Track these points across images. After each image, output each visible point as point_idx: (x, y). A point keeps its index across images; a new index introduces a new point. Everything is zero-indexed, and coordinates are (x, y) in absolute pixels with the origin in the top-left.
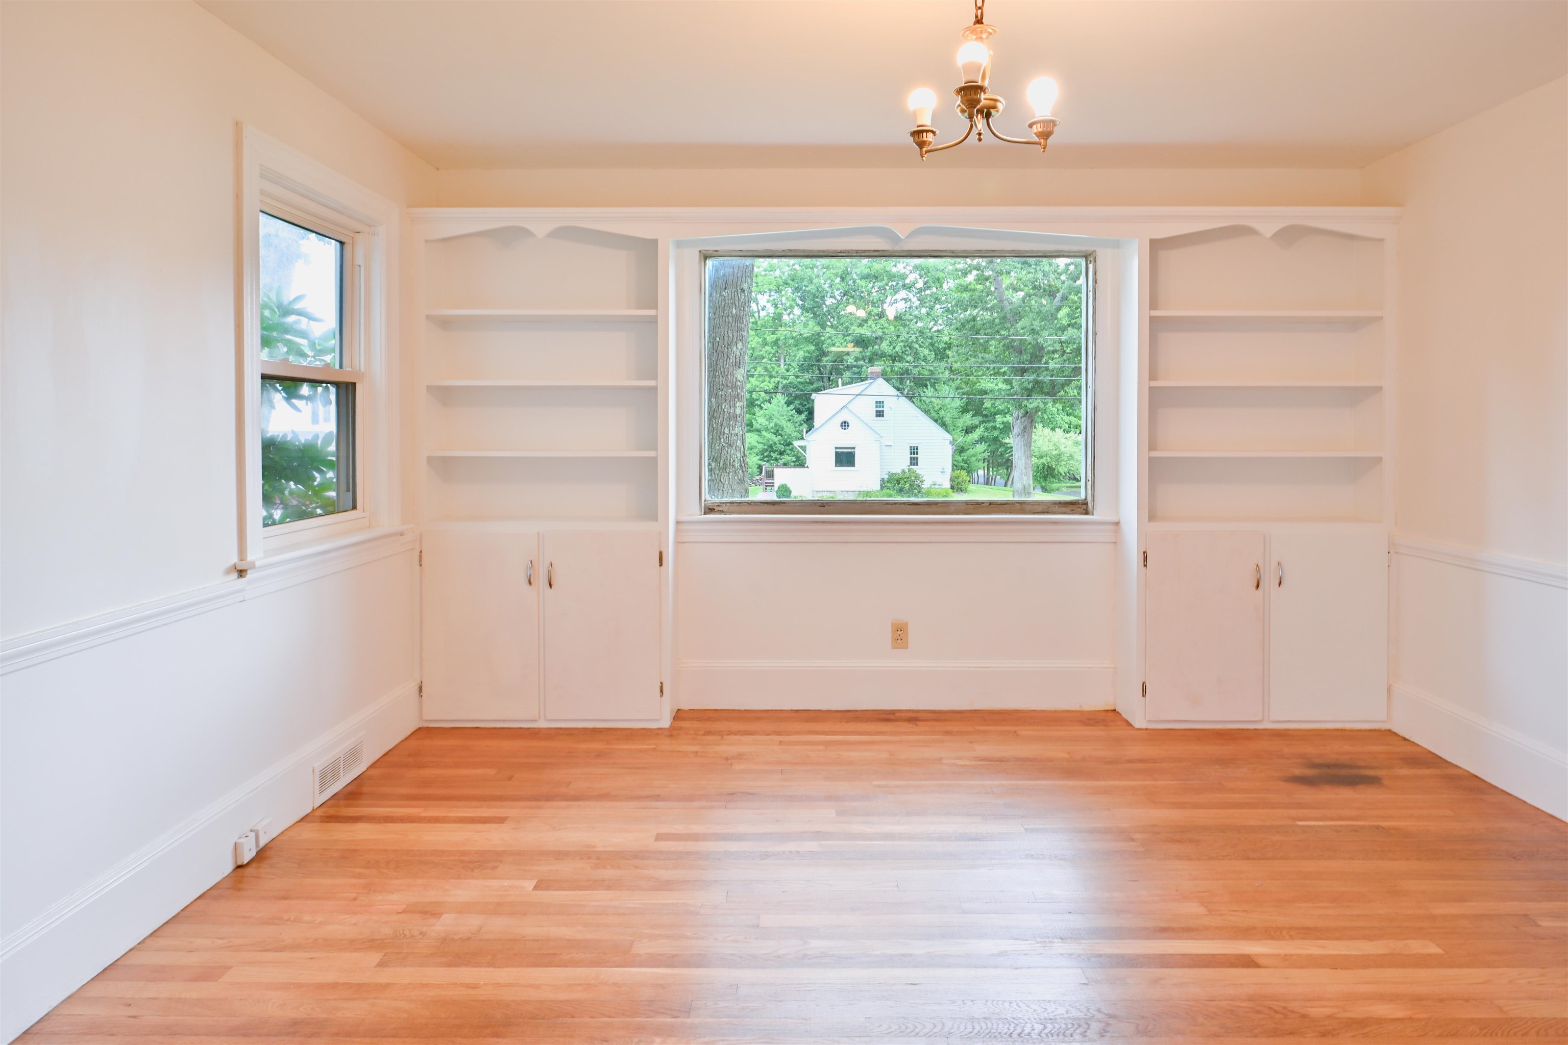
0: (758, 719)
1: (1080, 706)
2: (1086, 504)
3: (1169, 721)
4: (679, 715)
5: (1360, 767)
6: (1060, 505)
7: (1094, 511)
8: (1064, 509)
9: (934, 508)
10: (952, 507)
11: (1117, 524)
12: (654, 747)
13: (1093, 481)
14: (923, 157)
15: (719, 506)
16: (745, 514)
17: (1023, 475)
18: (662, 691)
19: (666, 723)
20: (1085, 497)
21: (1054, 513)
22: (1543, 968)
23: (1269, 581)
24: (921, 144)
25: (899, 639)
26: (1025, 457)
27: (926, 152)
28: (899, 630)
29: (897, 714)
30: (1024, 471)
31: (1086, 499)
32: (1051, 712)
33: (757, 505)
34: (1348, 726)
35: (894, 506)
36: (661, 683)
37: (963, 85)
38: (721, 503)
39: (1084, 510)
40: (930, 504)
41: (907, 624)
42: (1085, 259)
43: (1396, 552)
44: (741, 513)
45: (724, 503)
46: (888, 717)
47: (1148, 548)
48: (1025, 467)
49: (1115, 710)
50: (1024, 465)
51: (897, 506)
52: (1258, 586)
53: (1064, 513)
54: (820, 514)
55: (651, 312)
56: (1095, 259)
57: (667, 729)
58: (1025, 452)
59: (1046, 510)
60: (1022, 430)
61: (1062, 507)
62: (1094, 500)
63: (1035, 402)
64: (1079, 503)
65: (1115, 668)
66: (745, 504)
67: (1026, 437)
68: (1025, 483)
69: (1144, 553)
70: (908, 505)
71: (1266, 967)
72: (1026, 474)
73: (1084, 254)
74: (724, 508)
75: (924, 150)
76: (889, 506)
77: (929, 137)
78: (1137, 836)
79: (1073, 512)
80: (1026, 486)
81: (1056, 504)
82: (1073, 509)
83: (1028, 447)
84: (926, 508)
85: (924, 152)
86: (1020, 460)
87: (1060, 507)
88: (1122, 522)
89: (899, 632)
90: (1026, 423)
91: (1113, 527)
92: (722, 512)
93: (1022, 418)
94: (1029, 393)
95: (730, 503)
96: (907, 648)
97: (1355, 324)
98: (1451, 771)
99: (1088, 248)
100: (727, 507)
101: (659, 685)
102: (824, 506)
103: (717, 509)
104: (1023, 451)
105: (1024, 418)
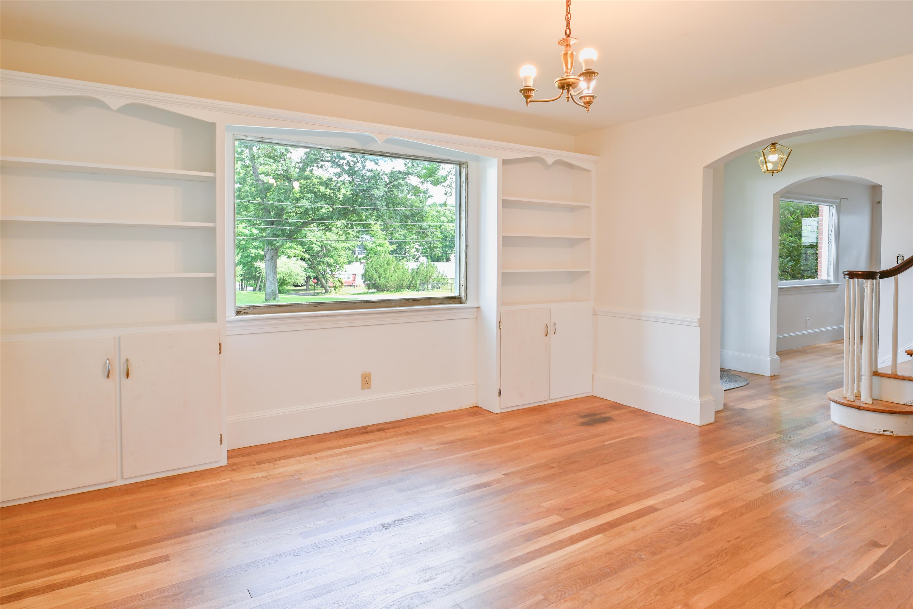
0: (284, 447)
1: (461, 407)
2: (461, 298)
3: (509, 407)
4: (232, 454)
5: (597, 414)
6: (448, 299)
7: (467, 302)
8: (450, 301)
9: (383, 304)
10: (392, 303)
11: (478, 308)
12: (230, 480)
13: (466, 286)
14: (527, 104)
15: (245, 309)
16: (264, 314)
17: (272, 284)
18: (221, 441)
19: (224, 462)
20: (459, 294)
21: (445, 304)
22: (737, 480)
23: (551, 332)
24: (527, 97)
25: (366, 384)
26: (273, 273)
27: (531, 102)
28: (366, 378)
29: (369, 428)
30: (272, 282)
31: (459, 296)
32: (447, 412)
33: (272, 308)
34: (578, 396)
35: (360, 304)
36: (221, 435)
37: (584, 72)
38: (246, 307)
39: (460, 301)
40: (381, 302)
41: (370, 374)
42: (459, 165)
43: (595, 314)
44: (260, 314)
45: (248, 307)
46: (364, 431)
47: (502, 320)
48: (273, 279)
49: (477, 406)
50: (272, 278)
51: (362, 303)
52: (546, 335)
53: (450, 304)
54: (314, 311)
55: (211, 174)
56: (467, 167)
57: (226, 466)
58: (273, 270)
59: (441, 303)
60: (271, 258)
61: (449, 300)
62: (466, 296)
63: (280, 241)
64: (457, 298)
65: (476, 384)
66: (264, 307)
67: (274, 262)
68: (273, 289)
69: (500, 322)
70: (368, 303)
71: (662, 509)
72: (274, 284)
73: (458, 163)
74: (248, 311)
75: (529, 100)
76: (357, 304)
77: (532, 93)
78: (553, 465)
79: (454, 303)
80: (274, 290)
81: (446, 299)
82: (454, 301)
83: (275, 268)
84: (378, 304)
85: (529, 102)
86: (270, 275)
87: (448, 300)
88: (482, 306)
89: (366, 379)
90: (273, 253)
91: (475, 310)
92: (247, 313)
93: (271, 250)
94: (276, 235)
95: (253, 307)
96: (370, 388)
97: (572, 209)
98: (631, 409)
99: (462, 160)
100: (250, 310)
101: (219, 436)
102: (317, 306)
103: (243, 311)
104: (271, 270)
105: (272, 250)
